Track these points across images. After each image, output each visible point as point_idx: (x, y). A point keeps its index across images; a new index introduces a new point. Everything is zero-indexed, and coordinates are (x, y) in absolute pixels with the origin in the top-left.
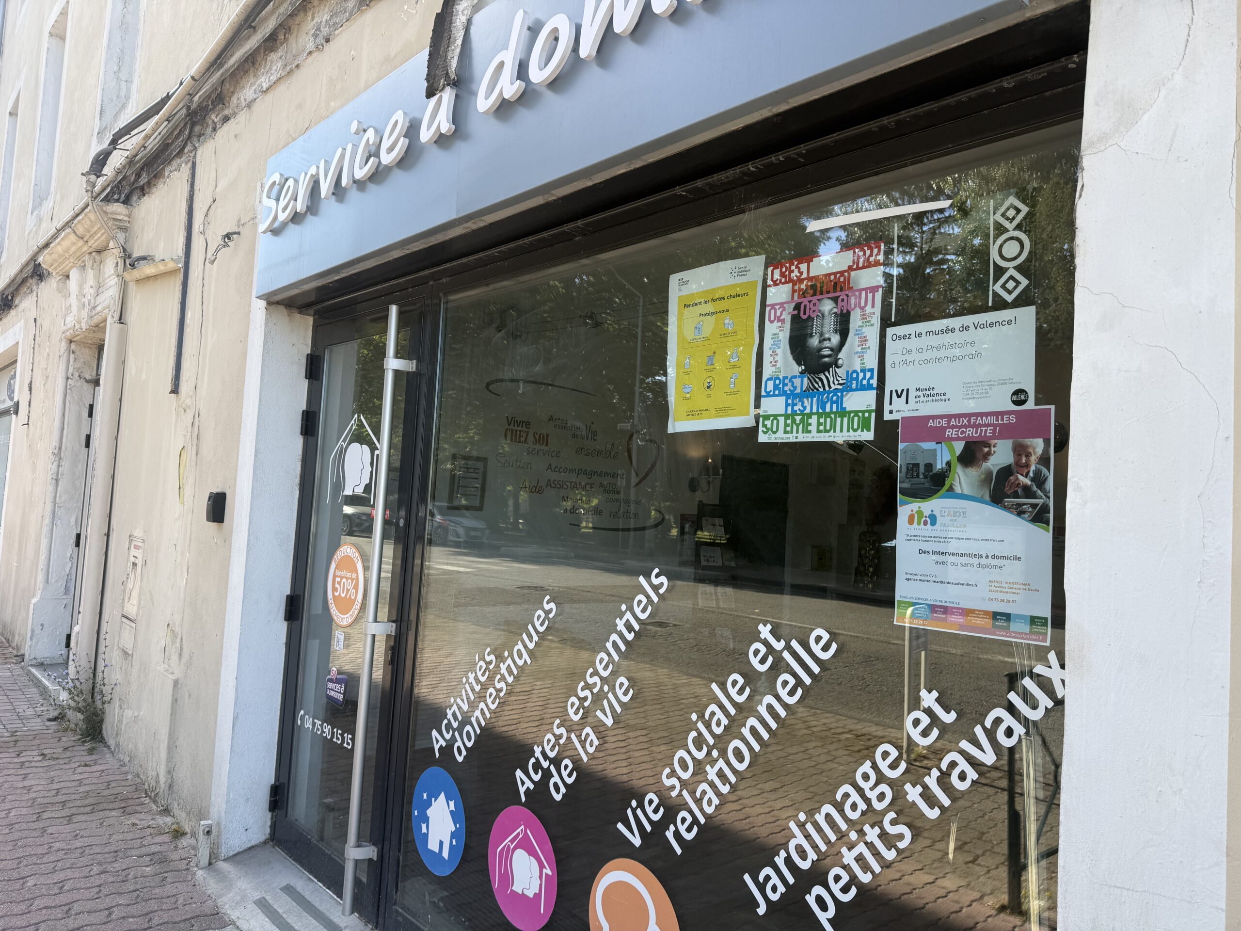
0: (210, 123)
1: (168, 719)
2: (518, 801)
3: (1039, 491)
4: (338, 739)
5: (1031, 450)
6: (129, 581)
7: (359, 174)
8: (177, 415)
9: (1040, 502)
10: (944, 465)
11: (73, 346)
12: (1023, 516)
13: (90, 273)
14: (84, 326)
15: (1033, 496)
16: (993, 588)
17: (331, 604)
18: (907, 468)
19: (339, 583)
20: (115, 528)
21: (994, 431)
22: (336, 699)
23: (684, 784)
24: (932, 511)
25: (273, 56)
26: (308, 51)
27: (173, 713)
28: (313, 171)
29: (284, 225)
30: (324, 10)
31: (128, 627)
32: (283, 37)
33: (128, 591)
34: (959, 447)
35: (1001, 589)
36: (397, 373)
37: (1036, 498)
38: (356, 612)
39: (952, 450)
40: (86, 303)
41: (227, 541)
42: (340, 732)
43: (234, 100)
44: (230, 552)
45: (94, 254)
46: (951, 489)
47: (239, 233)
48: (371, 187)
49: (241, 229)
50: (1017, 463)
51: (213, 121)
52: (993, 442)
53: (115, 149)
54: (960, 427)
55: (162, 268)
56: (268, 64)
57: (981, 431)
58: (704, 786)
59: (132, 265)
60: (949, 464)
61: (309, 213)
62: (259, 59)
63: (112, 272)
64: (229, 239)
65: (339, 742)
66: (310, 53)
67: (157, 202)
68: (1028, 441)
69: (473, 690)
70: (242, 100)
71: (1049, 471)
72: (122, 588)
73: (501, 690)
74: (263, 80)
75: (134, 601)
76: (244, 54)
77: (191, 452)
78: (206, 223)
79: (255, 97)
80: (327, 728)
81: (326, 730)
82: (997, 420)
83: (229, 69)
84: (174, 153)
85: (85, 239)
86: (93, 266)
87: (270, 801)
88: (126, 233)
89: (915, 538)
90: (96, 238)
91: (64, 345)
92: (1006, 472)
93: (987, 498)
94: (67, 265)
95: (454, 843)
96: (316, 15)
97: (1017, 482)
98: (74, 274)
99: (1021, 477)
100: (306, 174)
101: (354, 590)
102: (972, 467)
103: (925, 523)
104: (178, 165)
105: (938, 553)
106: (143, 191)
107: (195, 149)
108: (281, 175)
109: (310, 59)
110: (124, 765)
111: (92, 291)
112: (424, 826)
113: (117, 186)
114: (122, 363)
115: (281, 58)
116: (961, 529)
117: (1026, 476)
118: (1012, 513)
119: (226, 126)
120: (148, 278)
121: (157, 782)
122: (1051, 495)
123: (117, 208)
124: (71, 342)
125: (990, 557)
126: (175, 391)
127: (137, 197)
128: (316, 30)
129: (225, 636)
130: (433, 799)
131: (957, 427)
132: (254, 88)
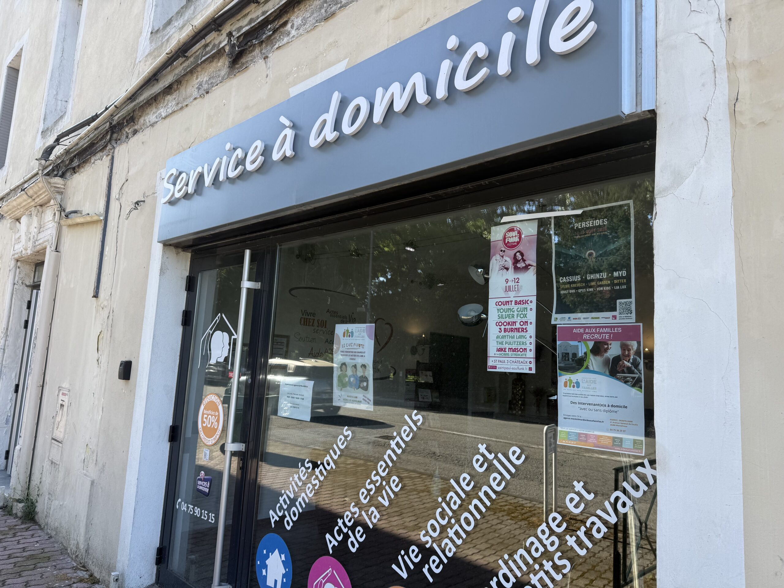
0: (124, 133)
1: (87, 506)
2: (328, 553)
3: (636, 370)
4: (205, 516)
5: (631, 348)
6: (58, 415)
7: (232, 174)
8: (97, 311)
9: (637, 376)
10: (583, 354)
11: (19, 264)
12: (627, 383)
13: (35, 220)
14: (29, 252)
15: (633, 372)
16: (612, 424)
17: (201, 431)
18: (562, 355)
19: (206, 418)
20: (48, 382)
21: (610, 336)
22: (204, 491)
23: (434, 540)
24: (577, 380)
25: (169, 97)
26: (193, 98)
27: (90, 502)
28: (200, 169)
29: (178, 200)
30: (204, 74)
31: (56, 446)
32: (176, 87)
33: (56, 422)
34: (591, 344)
35: (617, 424)
36: (248, 289)
37: (634, 374)
38: (218, 437)
39: (587, 346)
40: (32, 238)
41: (132, 392)
42: (206, 512)
43: (141, 121)
44: (135, 398)
45: (38, 207)
46: (587, 368)
47: (144, 201)
48: (239, 182)
49: (146, 199)
50: (623, 354)
51: (127, 132)
52: (609, 342)
53: (58, 144)
54: (591, 333)
55: (88, 219)
56: (166, 102)
57: (603, 336)
58: (446, 541)
59: (67, 216)
60: (585, 353)
61: (195, 194)
62: (159, 99)
63: (51, 219)
64: (138, 205)
65: (206, 519)
66: (195, 99)
67: (85, 178)
68: (629, 343)
69: (297, 485)
70: (147, 121)
71: (641, 359)
72: (53, 421)
73: (316, 485)
74: (162, 110)
75: (62, 429)
76: (150, 95)
77: (106, 335)
78: (120, 193)
79: (156, 120)
80: (197, 510)
81: (197, 512)
82: (611, 330)
83: (140, 103)
84: (99, 149)
85: (33, 198)
86: (37, 214)
87: (157, 558)
88: (61, 195)
89: (568, 395)
90: (41, 197)
91: (13, 263)
92: (617, 360)
93: (608, 373)
94: (18, 213)
95: (285, 580)
96: (199, 77)
97: (624, 365)
98: (24, 220)
99: (625, 362)
100: (195, 171)
101: (216, 423)
102: (598, 356)
103: (574, 386)
104: (101, 157)
105: (581, 403)
106: (74, 170)
107: (114, 148)
108: (177, 170)
109: (195, 102)
110: (51, 537)
111: (36, 230)
112: (264, 571)
113: (57, 166)
114: (56, 276)
115: (175, 99)
116: (594, 390)
117: (628, 362)
118: (621, 381)
119: (136, 137)
120: (77, 224)
121: (77, 548)
122: (642, 372)
123: (58, 180)
124: (17, 261)
125: (610, 406)
126: (96, 296)
127: (70, 174)
128: (199, 85)
129: (130, 453)
130: (270, 554)
131: (589, 333)
132: (155, 115)
